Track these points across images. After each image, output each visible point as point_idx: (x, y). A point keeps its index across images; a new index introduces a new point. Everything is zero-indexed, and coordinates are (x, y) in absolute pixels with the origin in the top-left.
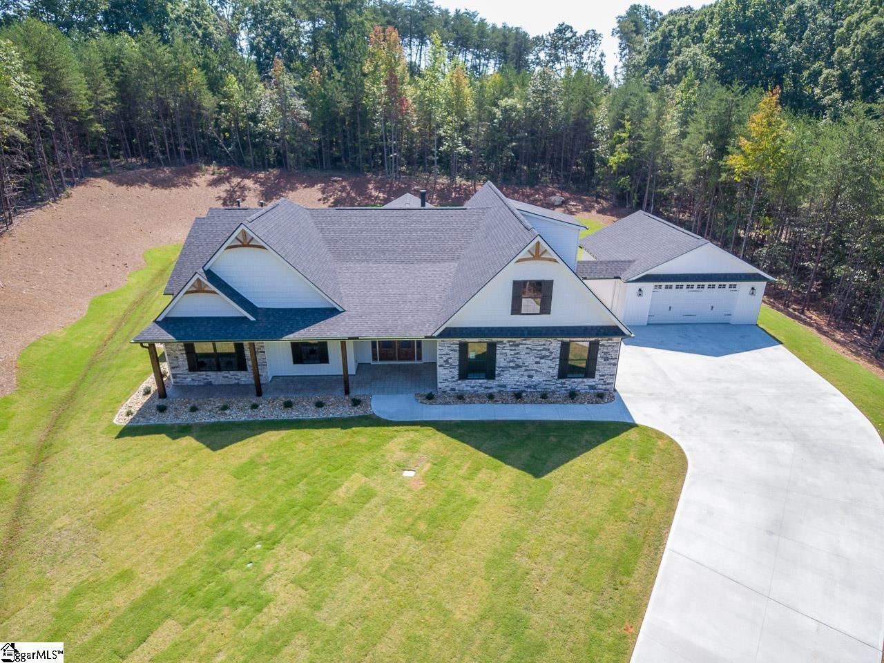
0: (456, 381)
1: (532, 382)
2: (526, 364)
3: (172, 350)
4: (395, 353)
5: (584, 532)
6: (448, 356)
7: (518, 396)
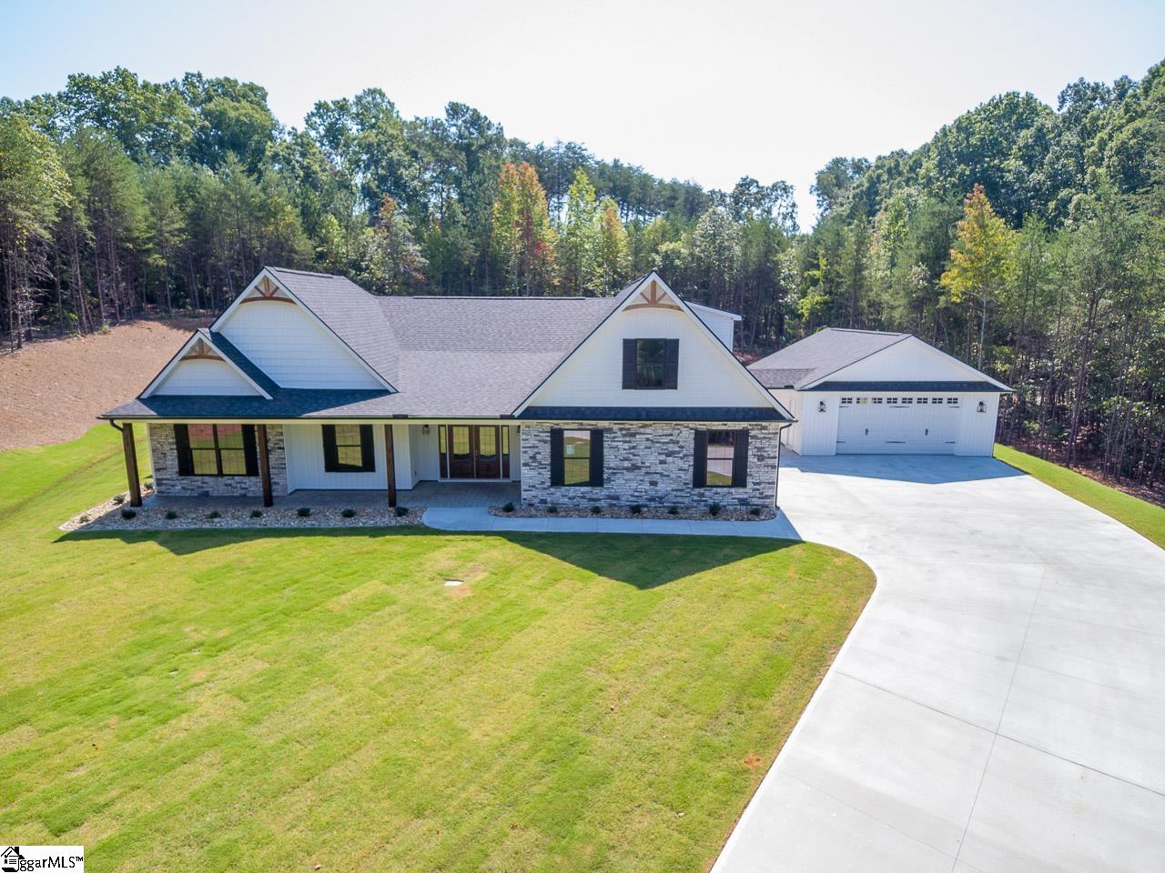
0: (549, 487)
1: (657, 491)
2: (647, 464)
3: (159, 443)
4: (473, 467)
5: (702, 646)
6: (536, 450)
7: (636, 510)
